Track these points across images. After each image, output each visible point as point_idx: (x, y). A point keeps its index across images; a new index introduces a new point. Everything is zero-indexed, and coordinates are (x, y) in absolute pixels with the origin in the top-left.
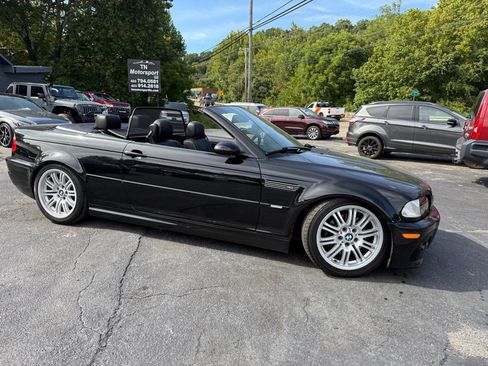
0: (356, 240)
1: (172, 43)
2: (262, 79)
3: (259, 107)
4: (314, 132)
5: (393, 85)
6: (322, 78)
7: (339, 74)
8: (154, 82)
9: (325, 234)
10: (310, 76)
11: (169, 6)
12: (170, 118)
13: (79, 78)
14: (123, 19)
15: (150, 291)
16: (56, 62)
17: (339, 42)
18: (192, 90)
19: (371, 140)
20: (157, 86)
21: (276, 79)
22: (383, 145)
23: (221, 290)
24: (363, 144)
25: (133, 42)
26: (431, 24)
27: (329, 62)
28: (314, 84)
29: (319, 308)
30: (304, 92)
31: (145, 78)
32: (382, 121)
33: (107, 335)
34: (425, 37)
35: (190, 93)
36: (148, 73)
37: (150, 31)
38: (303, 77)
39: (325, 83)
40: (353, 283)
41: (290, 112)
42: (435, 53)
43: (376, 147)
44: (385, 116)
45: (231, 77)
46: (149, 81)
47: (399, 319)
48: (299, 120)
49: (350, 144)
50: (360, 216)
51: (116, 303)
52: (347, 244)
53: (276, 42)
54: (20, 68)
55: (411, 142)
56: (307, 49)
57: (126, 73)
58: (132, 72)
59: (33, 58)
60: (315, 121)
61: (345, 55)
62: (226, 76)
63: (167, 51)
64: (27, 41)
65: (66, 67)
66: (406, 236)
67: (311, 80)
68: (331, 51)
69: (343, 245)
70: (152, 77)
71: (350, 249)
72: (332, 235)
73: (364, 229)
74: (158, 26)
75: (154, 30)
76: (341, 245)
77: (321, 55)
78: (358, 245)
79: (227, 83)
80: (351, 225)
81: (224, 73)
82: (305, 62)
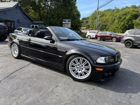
0: (83, 69)
1: (77, 15)
2: (104, 24)
3: (98, 32)
4: (114, 40)
6: (123, 23)
7: (128, 22)
8: (69, 25)
10: (119, 23)
11: (75, 4)
14: (63, 9)
16: (46, 21)
17: (129, 12)
19: (129, 42)
20: (70, 26)
21: (109, 24)
22: (133, 43)
23: (35, 80)
24: (126, 43)
27: (125, 18)
28: (120, 25)
30: (116, 28)
31: (67, 24)
32: (133, 35)
35: (80, 28)
37: (70, 11)
38: (116, 23)
39: (123, 25)
41: (107, 33)
43: (131, 44)
49: (122, 43)
52: (80, 70)
54: (36, 22)
56: (118, 15)
58: (64, 22)
60: (115, 36)
61: (131, 16)
62: (93, 23)
66: (97, 69)
68: (126, 15)
69: (78, 70)
70: (69, 24)
71: (80, 72)
72: (74, 67)
73: (85, 66)
74: (72, 10)
75: (71, 11)
76: (77, 70)
77: (123, 16)
78: (83, 71)
79: (93, 25)
80: (81, 64)
81: (93, 22)
82: (117, 18)
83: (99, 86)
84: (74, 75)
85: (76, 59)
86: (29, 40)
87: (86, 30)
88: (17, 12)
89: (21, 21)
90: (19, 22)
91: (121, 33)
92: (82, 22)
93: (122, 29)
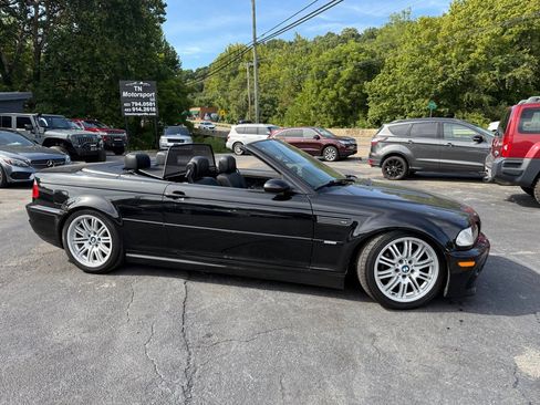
0: (412, 271)
1: (166, 60)
2: (267, 96)
3: (269, 128)
4: (331, 154)
5: (408, 98)
6: (332, 94)
7: (350, 88)
8: (151, 104)
9: (382, 268)
10: (319, 91)
11: (162, 21)
12: (172, 144)
14: (111, 36)
15: (215, 338)
16: (35, 86)
17: (348, 53)
18: (191, 110)
20: (154, 109)
21: (282, 95)
23: (286, 332)
24: (387, 165)
25: (122, 61)
26: (444, 32)
27: (339, 75)
28: (323, 100)
29: (386, 342)
30: (314, 109)
31: (140, 101)
32: (406, 140)
34: (439, 46)
35: (190, 115)
36: (143, 95)
37: (142, 48)
38: (312, 93)
39: (336, 98)
40: (413, 315)
41: (305, 132)
42: (450, 62)
43: (401, 167)
44: (408, 135)
45: (231, 95)
46: (145, 104)
47: (466, 348)
48: (315, 141)
49: (373, 166)
50: (415, 247)
51: (186, 354)
52: (404, 276)
53: (277, 56)
55: (437, 161)
56: (314, 63)
57: (118, 95)
58: (125, 94)
60: (332, 141)
61: (355, 68)
62: (226, 93)
63: (161, 69)
65: (47, 91)
66: (462, 264)
67: (321, 96)
68: (340, 63)
69: (400, 277)
70: (147, 99)
71: (407, 280)
72: (389, 268)
73: (420, 260)
74: (151, 42)
75: (147, 48)
77: (330, 68)
78: (414, 276)
79: (228, 101)
80: (407, 257)
81: (224, 90)
82: (313, 76)
84: (388, 294)
85: (391, 246)
86: (174, 197)
87: (202, 118)
91: (330, 127)
93: (332, 114)
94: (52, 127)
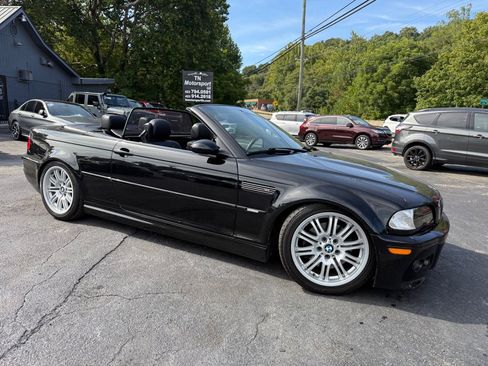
0: (338, 252)
1: (229, 56)
2: (318, 89)
3: (307, 116)
4: (363, 142)
5: (459, 94)
6: (380, 87)
7: (398, 83)
8: (207, 92)
9: (302, 243)
10: (368, 85)
11: (225, 19)
13: (140, 89)
14: (181, 33)
15: (103, 291)
17: (399, 49)
18: (245, 101)
19: (419, 150)
20: (210, 97)
21: (333, 89)
22: (431, 156)
24: (409, 154)
25: (190, 55)
27: (388, 70)
28: (371, 93)
30: (361, 101)
31: (199, 89)
32: (432, 129)
33: (33, 332)
36: (202, 84)
37: (206, 44)
38: (361, 86)
39: (381, 94)
41: (338, 120)
43: (424, 157)
44: (435, 124)
45: (286, 87)
46: (202, 92)
48: (348, 129)
49: (396, 154)
50: (342, 225)
52: (327, 257)
53: (334, 53)
54: (87, 80)
55: (469, 153)
56: (365, 58)
57: (182, 82)
58: (187, 83)
59: (102, 71)
60: (364, 130)
61: (406, 63)
62: (282, 86)
64: (97, 55)
66: (393, 251)
67: (369, 89)
68: (390, 59)
69: (323, 257)
70: (204, 88)
71: (331, 261)
72: (310, 245)
73: (347, 240)
74: (215, 39)
75: (210, 43)
76: (320, 256)
77: (380, 64)
78: (339, 258)
79: (283, 94)
80: (331, 235)
81: (280, 83)
82: (362, 71)
83: (394, 306)
84: (307, 274)
85: (314, 219)
86: (122, 155)
87: (259, 109)
88: (15, 44)
89: (31, 77)
90: (24, 81)
91: (376, 119)
92: (248, 82)
93: (379, 106)
94: (115, 104)
